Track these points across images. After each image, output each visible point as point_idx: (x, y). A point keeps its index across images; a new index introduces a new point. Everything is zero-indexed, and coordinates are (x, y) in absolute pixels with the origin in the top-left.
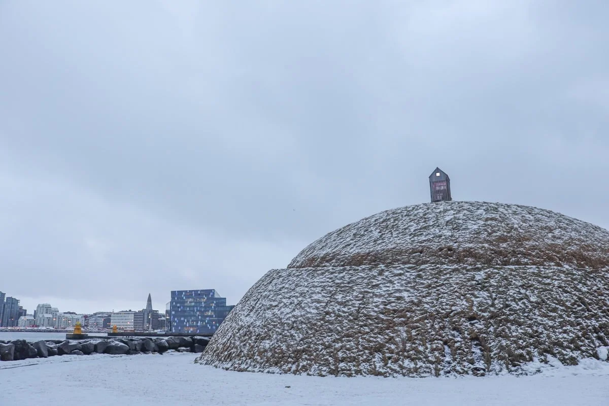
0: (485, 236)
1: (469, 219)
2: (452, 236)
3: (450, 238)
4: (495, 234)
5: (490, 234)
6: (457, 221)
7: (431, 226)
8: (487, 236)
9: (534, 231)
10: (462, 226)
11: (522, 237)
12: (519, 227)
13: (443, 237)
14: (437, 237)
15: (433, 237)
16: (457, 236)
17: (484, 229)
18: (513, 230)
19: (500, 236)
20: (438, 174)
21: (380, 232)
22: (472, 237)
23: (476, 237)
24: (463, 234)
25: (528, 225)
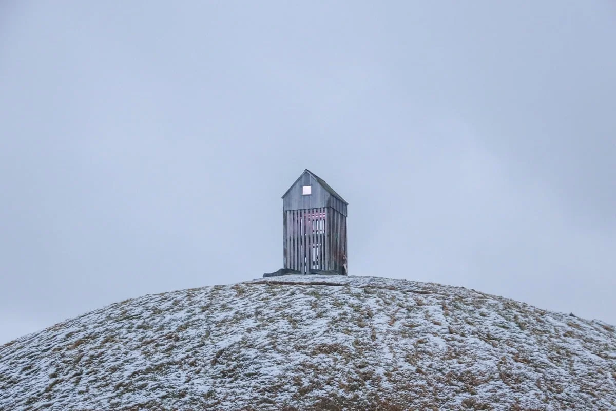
0: (288, 396)
1: (274, 348)
2: (209, 395)
3: (203, 399)
4: (316, 392)
5: (303, 392)
6: (243, 351)
7: (176, 363)
8: (295, 397)
9: (422, 387)
10: (247, 366)
11: (380, 403)
12: (386, 375)
13: (188, 397)
14: (174, 396)
15: (164, 397)
16: (222, 396)
17: (294, 379)
18: (367, 383)
19: (324, 399)
20: (307, 190)
21: (54, 376)
22: (255, 398)
23: (265, 401)
24: (238, 391)
25: (414, 369)
